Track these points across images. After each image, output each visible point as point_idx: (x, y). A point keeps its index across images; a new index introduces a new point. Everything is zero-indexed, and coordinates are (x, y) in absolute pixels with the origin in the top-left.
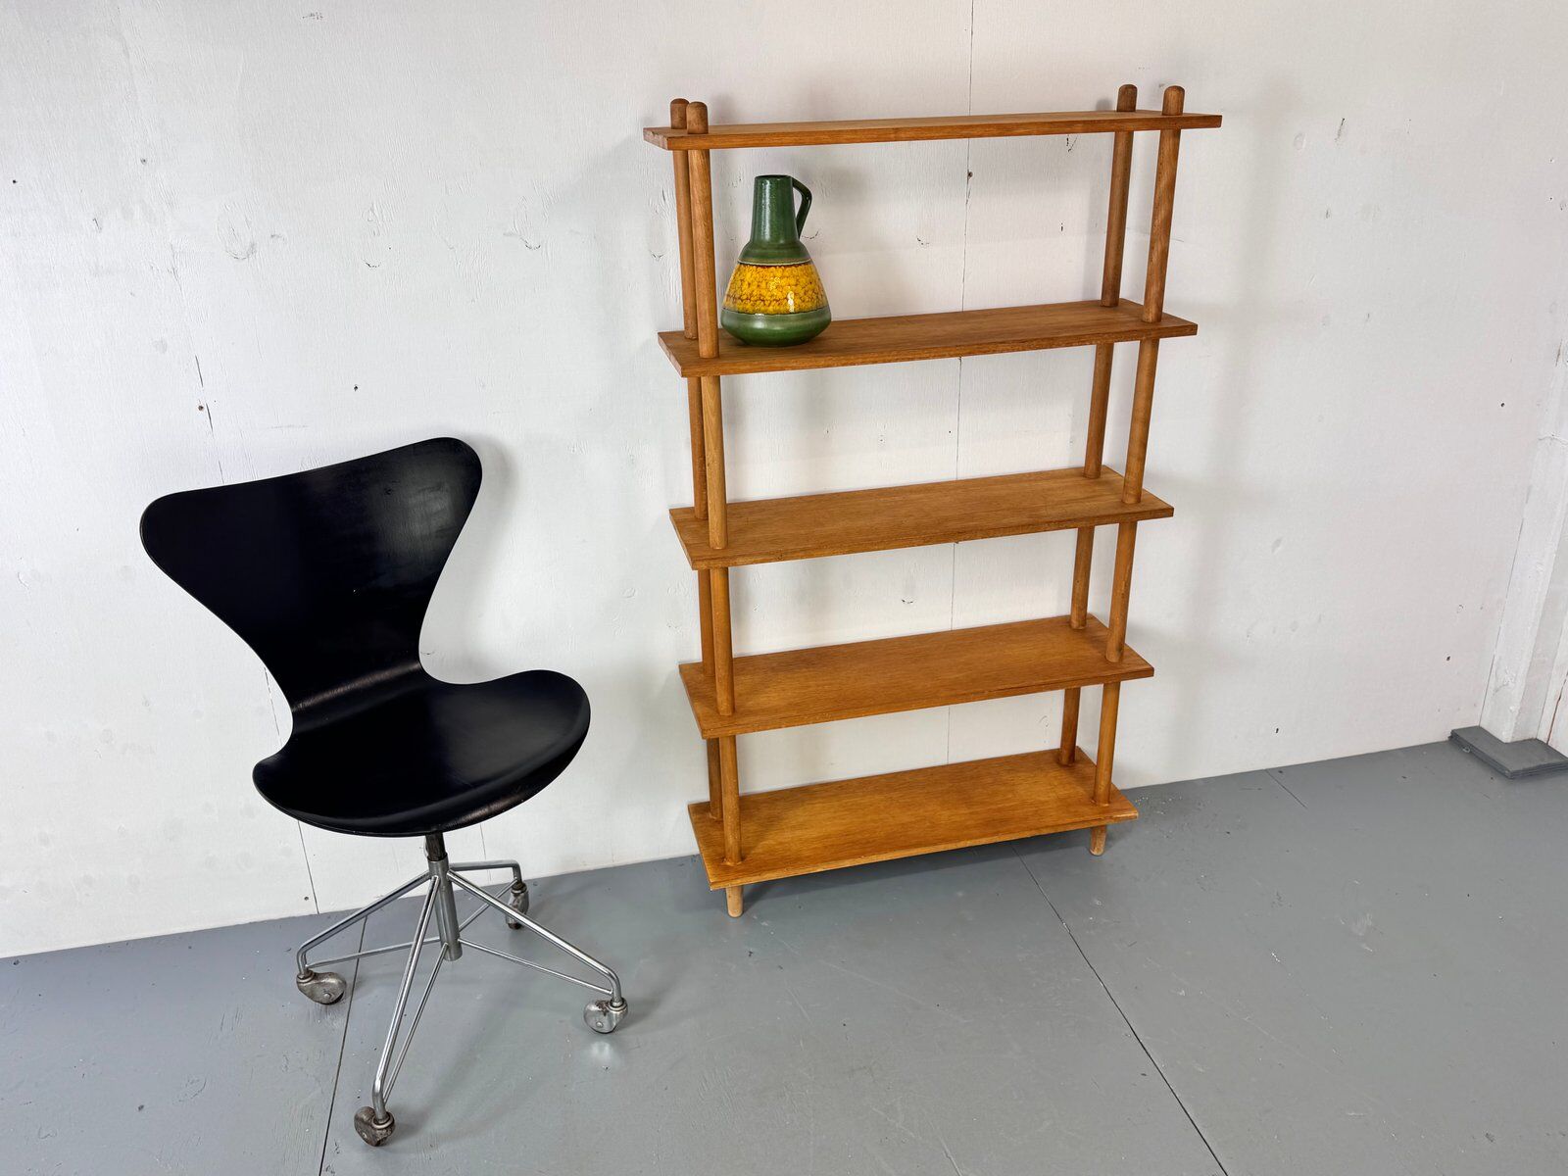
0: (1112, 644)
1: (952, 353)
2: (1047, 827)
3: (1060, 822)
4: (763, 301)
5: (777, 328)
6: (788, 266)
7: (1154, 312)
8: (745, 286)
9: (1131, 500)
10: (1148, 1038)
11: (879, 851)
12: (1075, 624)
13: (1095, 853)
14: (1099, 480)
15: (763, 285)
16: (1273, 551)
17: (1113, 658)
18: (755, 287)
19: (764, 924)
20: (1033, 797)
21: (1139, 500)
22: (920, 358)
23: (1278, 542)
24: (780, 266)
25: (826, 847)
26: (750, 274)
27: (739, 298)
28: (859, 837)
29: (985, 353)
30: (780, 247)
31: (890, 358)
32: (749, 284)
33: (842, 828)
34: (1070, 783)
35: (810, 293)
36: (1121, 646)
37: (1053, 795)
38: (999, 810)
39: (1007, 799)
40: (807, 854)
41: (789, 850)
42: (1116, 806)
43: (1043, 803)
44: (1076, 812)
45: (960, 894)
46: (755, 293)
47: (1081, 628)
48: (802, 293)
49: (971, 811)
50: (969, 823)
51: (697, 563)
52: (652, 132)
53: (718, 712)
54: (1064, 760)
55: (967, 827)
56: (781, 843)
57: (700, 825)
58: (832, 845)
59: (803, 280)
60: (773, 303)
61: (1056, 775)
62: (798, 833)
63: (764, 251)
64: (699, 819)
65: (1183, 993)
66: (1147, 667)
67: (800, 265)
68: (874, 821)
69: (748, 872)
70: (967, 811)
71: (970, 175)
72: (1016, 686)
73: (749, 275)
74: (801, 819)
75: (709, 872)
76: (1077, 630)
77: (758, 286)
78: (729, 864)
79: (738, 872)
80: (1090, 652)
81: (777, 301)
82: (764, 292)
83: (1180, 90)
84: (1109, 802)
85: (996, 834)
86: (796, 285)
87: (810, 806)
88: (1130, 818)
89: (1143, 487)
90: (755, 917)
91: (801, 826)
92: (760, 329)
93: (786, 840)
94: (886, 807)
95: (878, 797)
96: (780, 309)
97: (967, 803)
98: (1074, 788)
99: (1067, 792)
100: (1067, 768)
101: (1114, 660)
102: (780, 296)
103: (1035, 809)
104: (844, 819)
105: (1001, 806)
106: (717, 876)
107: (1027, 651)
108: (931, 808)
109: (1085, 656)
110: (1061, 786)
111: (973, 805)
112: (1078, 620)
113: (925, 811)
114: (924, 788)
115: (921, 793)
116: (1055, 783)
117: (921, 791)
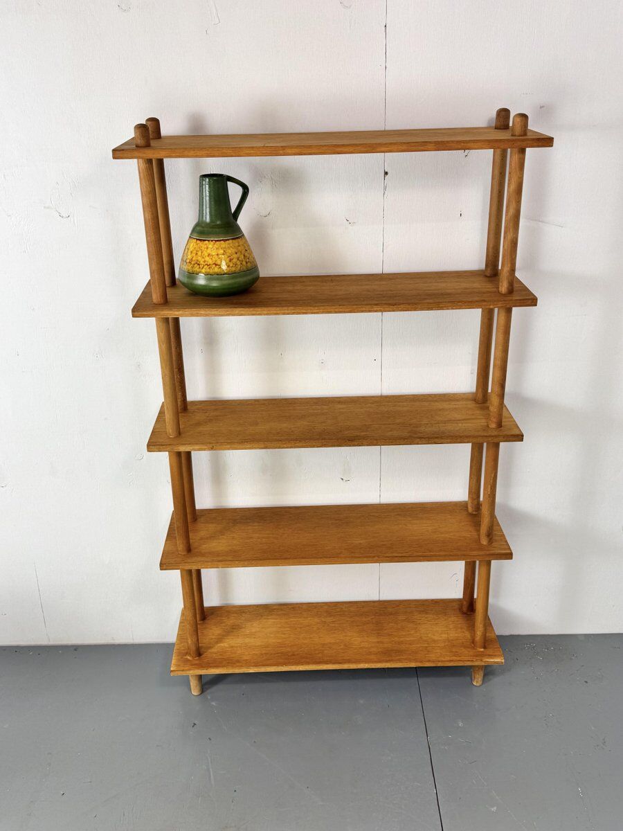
0: (482, 531)
1: (336, 310)
2: (429, 661)
3: (440, 659)
4: (199, 265)
5: (215, 284)
6: (218, 241)
7: (506, 286)
9: (493, 426)
11: (297, 663)
12: (470, 509)
13: (475, 684)
14: (485, 405)
15: (199, 253)
19: (214, 703)
20: (429, 635)
21: (500, 425)
22: (312, 313)
24: (212, 241)
25: (262, 654)
26: (194, 245)
28: (289, 649)
30: (219, 227)
31: (289, 312)
33: (280, 641)
34: (461, 628)
35: (242, 258)
37: (444, 635)
38: (401, 643)
39: (410, 635)
40: (245, 658)
41: (235, 653)
42: (489, 651)
43: (434, 641)
44: (455, 651)
45: (362, 702)
46: (194, 259)
47: (474, 513)
49: (379, 640)
50: (372, 650)
51: (151, 447)
54: (465, 609)
55: (370, 653)
56: (231, 647)
58: (267, 654)
62: (247, 640)
63: (205, 230)
66: (509, 552)
67: (228, 240)
68: (305, 639)
69: (201, 666)
70: (376, 640)
71: (386, 173)
72: (400, 555)
74: (254, 630)
75: (173, 662)
76: (471, 515)
77: (197, 254)
78: (189, 658)
79: (192, 665)
80: (470, 534)
81: (208, 265)
82: (199, 258)
83: (525, 117)
84: (486, 648)
87: (265, 621)
88: (497, 663)
90: (209, 698)
91: (251, 635)
92: (201, 285)
93: (236, 645)
94: (318, 629)
95: (316, 620)
96: (211, 271)
97: (378, 633)
98: (464, 632)
99: (456, 635)
100: (465, 615)
101: (485, 543)
102: (210, 262)
103: (426, 645)
104: (284, 634)
105: (402, 639)
106: (178, 666)
107: (425, 528)
108: (349, 634)
109: (464, 537)
110: (454, 629)
111: (382, 636)
112: (472, 507)
113: (346, 636)
114: (352, 617)
115: (347, 621)
116: (452, 626)
117: (349, 619)
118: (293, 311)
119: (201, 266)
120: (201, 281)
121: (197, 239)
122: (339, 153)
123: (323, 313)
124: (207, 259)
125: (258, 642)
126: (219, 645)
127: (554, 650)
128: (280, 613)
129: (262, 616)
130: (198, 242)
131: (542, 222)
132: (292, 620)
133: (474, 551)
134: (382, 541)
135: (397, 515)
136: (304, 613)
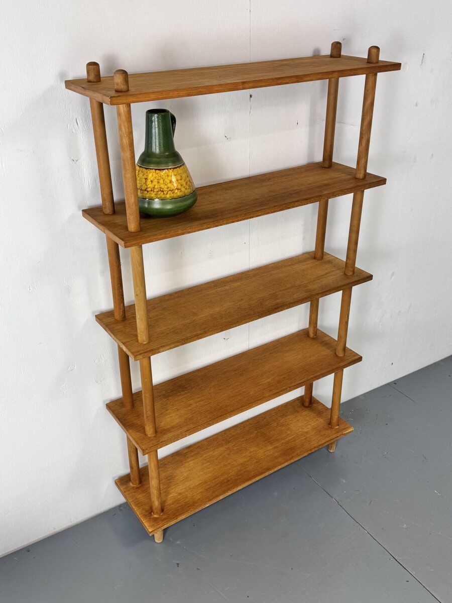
0: (340, 348)
3: (320, 443)
4: (163, 191)
5: (169, 207)
6: (174, 168)
7: (362, 173)
8: (149, 182)
9: (350, 273)
10: (400, 558)
11: (237, 485)
13: (331, 451)
14: (323, 261)
15: (161, 181)
16: (391, 278)
17: (341, 354)
18: (156, 183)
19: (178, 542)
20: (300, 430)
23: (393, 274)
24: (170, 169)
25: (206, 491)
26: (152, 175)
27: (145, 190)
28: (222, 478)
29: (288, 208)
30: (167, 157)
32: (152, 181)
33: (210, 475)
34: (315, 418)
35: (188, 183)
36: (345, 348)
37: (309, 426)
38: (287, 443)
39: (288, 435)
40: (198, 497)
41: (187, 497)
42: (342, 426)
43: (307, 433)
44: (325, 435)
45: (276, 494)
46: (156, 187)
48: (184, 184)
49: (274, 446)
50: (276, 454)
51: (137, 356)
52: (71, 84)
53: (146, 435)
54: (307, 404)
55: (276, 458)
56: (180, 494)
57: (128, 492)
58: (209, 488)
59: (184, 176)
60: (169, 193)
61: (306, 412)
62: (187, 484)
63: (159, 160)
64: (126, 488)
65: (405, 526)
66: (359, 356)
67: (181, 166)
68: (225, 466)
69: (170, 519)
70: (272, 447)
71: (251, 96)
73: (150, 175)
74: (185, 475)
75: (146, 524)
77: (158, 182)
78: (156, 516)
79: (163, 520)
80: (325, 352)
81: (171, 191)
82: (162, 186)
83: (378, 48)
84: (338, 425)
85: (292, 458)
86: (181, 180)
87: (187, 464)
88: (350, 432)
89: (356, 266)
90: (171, 540)
91: (187, 479)
92: (157, 209)
93: (182, 491)
94: (228, 454)
95: (222, 449)
96: (175, 195)
97: (269, 442)
98: (317, 420)
99: (315, 423)
100: (309, 408)
102: (172, 188)
103: (304, 438)
104: (209, 468)
105: (287, 439)
106: (152, 526)
107: (296, 357)
108: (252, 450)
109: (325, 355)
110: (311, 420)
111: (273, 443)
112: (313, 333)
113: (250, 452)
114: (243, 437)
115: (243, 441)
116: (308, 418)
117: (243, 440)
119: (165, 193)
120: (157, 205)
121: (156, 169)
122: (279, 85)
123: (263, 214)
124: (169, 185)
125: (196, 482)
126: (169, 496)
127: (354, 410)
128: (192, 454)
129: (181, 462)
130: (157, 171)
131: (343, 123)
132: (205, 456)
133: (340, 363)
134: (281, 375)
135: (270, 354)
136: (209, 447)
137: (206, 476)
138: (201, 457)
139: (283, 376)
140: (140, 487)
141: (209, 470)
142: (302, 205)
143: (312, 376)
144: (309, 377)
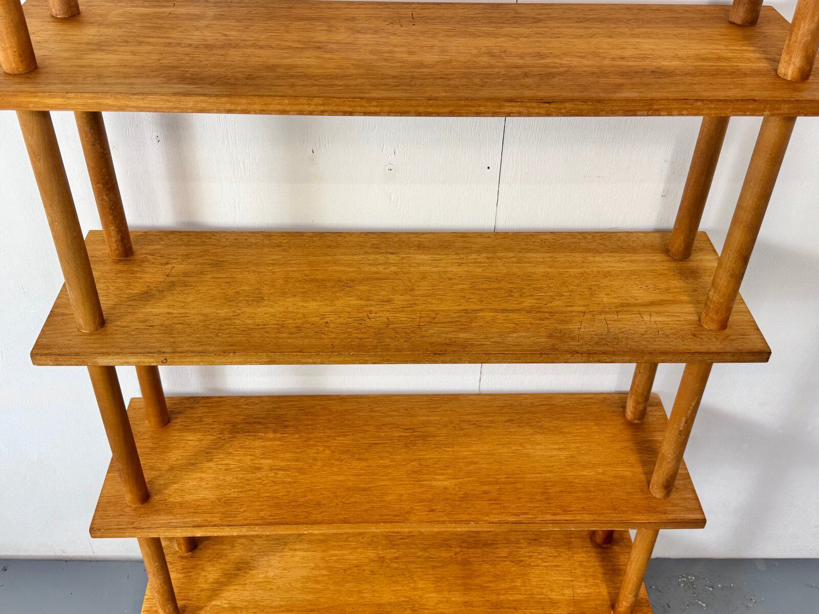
0: (657, 479)
17: (657, 493)
20: (544, 591)
21: (723, 324)
22: (366, 114)
33: (311, 597)
36: (669, 484)
37: (566, 591)
39: (514, 588)
43: (553, 603)
47: (636, 422)
49: (467, 599)
54: (599, 540)
62: (258, 594)
66: (699, 516)
70: (462, 599)
74: (271, 574)
76: (630, 424)
80: (631, 470)
87: (290, 554)
94: (373, 573)
95: (371, 554)
97: (466, 584)
98: (597, 584)
99: (586, 591)
100: (599, 550)
101: (658, 496)
104: (318, 582)
105: (502, 597)
107: (555, 453)
108: (421, 584)
109: (622, 478)
110: (583, 579)
111: (471, 589)
112: (634, 414)
113: (415, 589)
114: (425, 550)
115: (418, 557)
116: (578, 572)
117: (420, 554)
118: (322, 108)
125: (275, 598)
126: (213, 603)
129: (285, 544)
132: (332, 552)
133: (639, 513)
134: (483, 483)
135: (507, 421)
136: (350, 539)
137: (302, 597)
138: (324, 551)
139: (486, 488)
140: (185, 558)
141: (318, 586)
142: (529, 115)
143: (549, 517)
144: (540, 518)
